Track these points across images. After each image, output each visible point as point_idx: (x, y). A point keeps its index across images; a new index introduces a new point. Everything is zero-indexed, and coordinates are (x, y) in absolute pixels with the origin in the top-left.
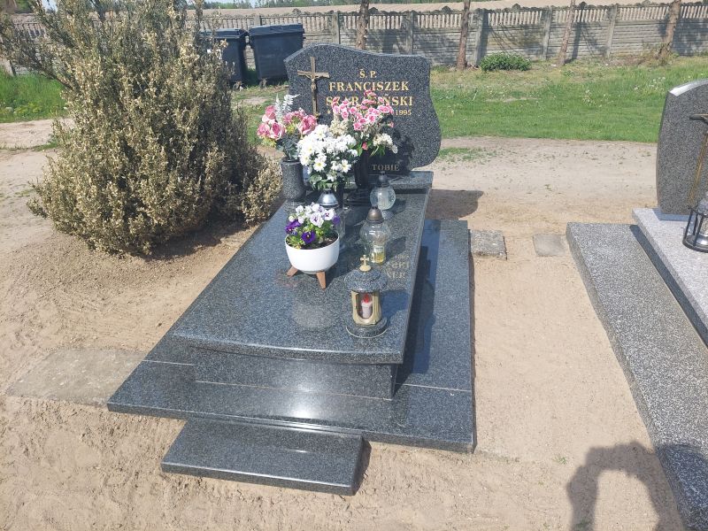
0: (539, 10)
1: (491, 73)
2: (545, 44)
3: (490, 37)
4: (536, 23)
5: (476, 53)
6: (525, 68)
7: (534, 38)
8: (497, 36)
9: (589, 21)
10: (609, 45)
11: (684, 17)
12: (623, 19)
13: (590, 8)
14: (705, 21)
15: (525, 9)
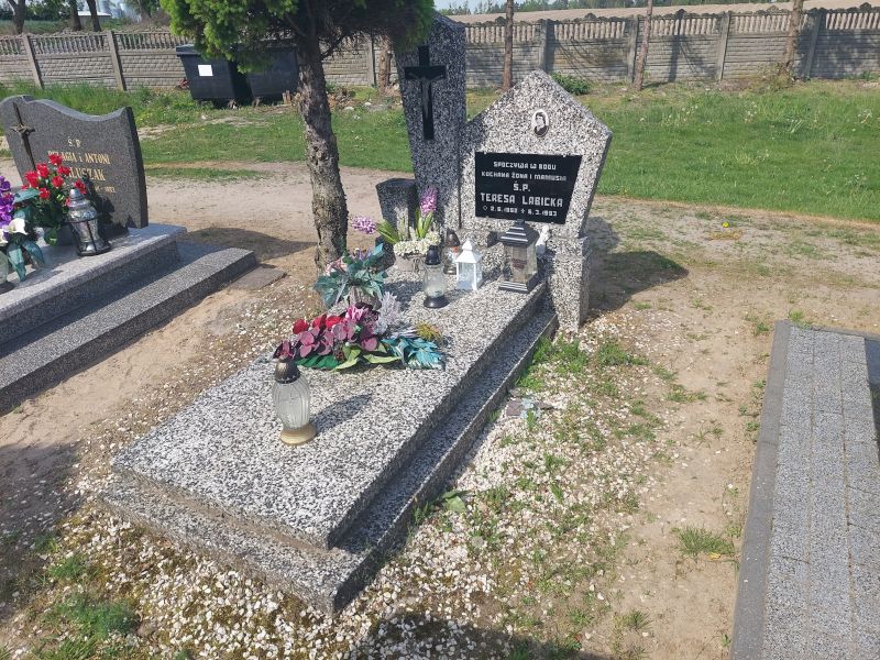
0: (621, 20)
2: (631, 63)
3: (557, 55)
4: (617, 36)
7: (616, 55)
8: (566, 52)
9: (692, 33)
10: (720, 63)
11: (831, 28)
12: (740, 31)
13: (692, 16)
14: (865, 33)
15: (602, 19)
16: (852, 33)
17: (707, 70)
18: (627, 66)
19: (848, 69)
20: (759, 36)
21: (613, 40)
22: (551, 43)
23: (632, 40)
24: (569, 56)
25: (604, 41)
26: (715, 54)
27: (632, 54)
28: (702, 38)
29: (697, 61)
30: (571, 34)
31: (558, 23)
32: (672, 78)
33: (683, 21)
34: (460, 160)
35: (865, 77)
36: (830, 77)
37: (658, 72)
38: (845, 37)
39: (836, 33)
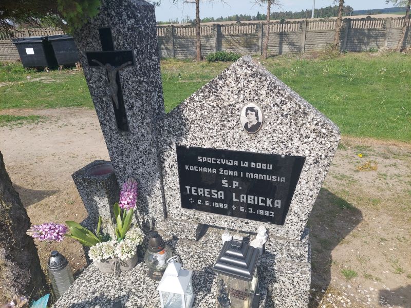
0: (254, 24)
1: (213, 63)
2: (260, 45)
3: (223, 41)
4: (253, 32)
5: (215, 50)
7: (253, 42)
8: (227, 40)
9: (288, 31)
10: (303, 45)
11: (354, 27)
12: (312, 29)
13: (288, 23)
14: (369, 30)
15: (244, 24)
16: (363, 30)
17: (297, 48)
18: (258, 46)
19: (363, 47)
20: (321, 32)
21: (251, 34)
22: (220, 36)
23: (260, 34)
24: (229, 42)
25: (246, 35)
26: (300, 40)
27: (260, 41)
28: (294, 33)
29: (292, 44)
30: (229, 32)
31: (222, 26)
32: (280, 52)
33: (284, 25)
34: (160, 153)
35: (371, 51)
36: (355, 51)
37: (274, 50)
38: (360, 32)
39: (356, 30)
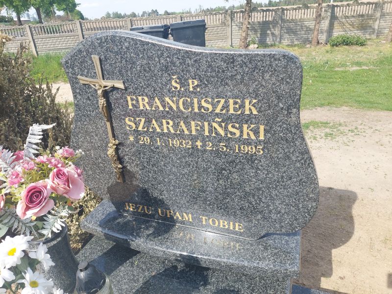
0: (372, 4)
1: (337, 48)
2: (376, 27)
3: (336, 23)
4: (370, 13)
5: (325, 34)
6: (362, 44)
7: (368, 23)
8: (341, 23)
18: (374, 29)
21: (368, 15)
22: (333, 18)
23: (378, 15)
25: (362, 16)
27: (377, 22)
30: (344, 13)
31: (337, 6)
